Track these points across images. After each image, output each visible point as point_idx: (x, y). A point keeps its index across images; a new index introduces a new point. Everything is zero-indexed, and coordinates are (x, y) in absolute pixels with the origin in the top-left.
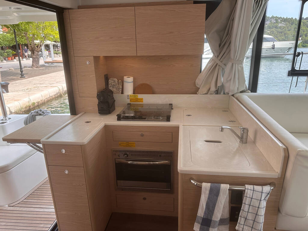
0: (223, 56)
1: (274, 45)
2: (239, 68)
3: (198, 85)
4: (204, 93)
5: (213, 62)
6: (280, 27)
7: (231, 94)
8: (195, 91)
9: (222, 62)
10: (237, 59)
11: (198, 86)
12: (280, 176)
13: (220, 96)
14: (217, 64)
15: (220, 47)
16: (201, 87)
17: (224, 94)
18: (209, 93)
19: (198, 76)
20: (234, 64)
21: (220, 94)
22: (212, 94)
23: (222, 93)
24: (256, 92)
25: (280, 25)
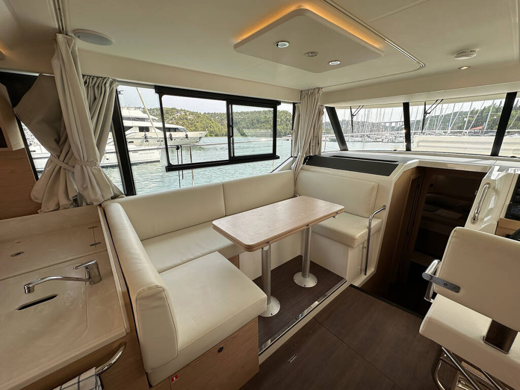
0: (67, 156)
1: (187, 135)
2: (94, 171)
3: (36, 199)
4: (51, 210)
5: (52, 165)
6: (190, 120)
7: (95, 204)
8: (35, 209)
9: (67, 164)
10: (86, 159)
11: (39, 201)
12: (128, 331)
13: (83, 209)
14: (61, 167)
15: (60, 144)
16: (43, 201)
17: (88, 204)
18: (60, 208)
19: (33, 186)
20: (84, 167)
21: (82, 206)
22: (68, 208)
23: (84, 204)
24: (136, 195)
25: (189, 117)
